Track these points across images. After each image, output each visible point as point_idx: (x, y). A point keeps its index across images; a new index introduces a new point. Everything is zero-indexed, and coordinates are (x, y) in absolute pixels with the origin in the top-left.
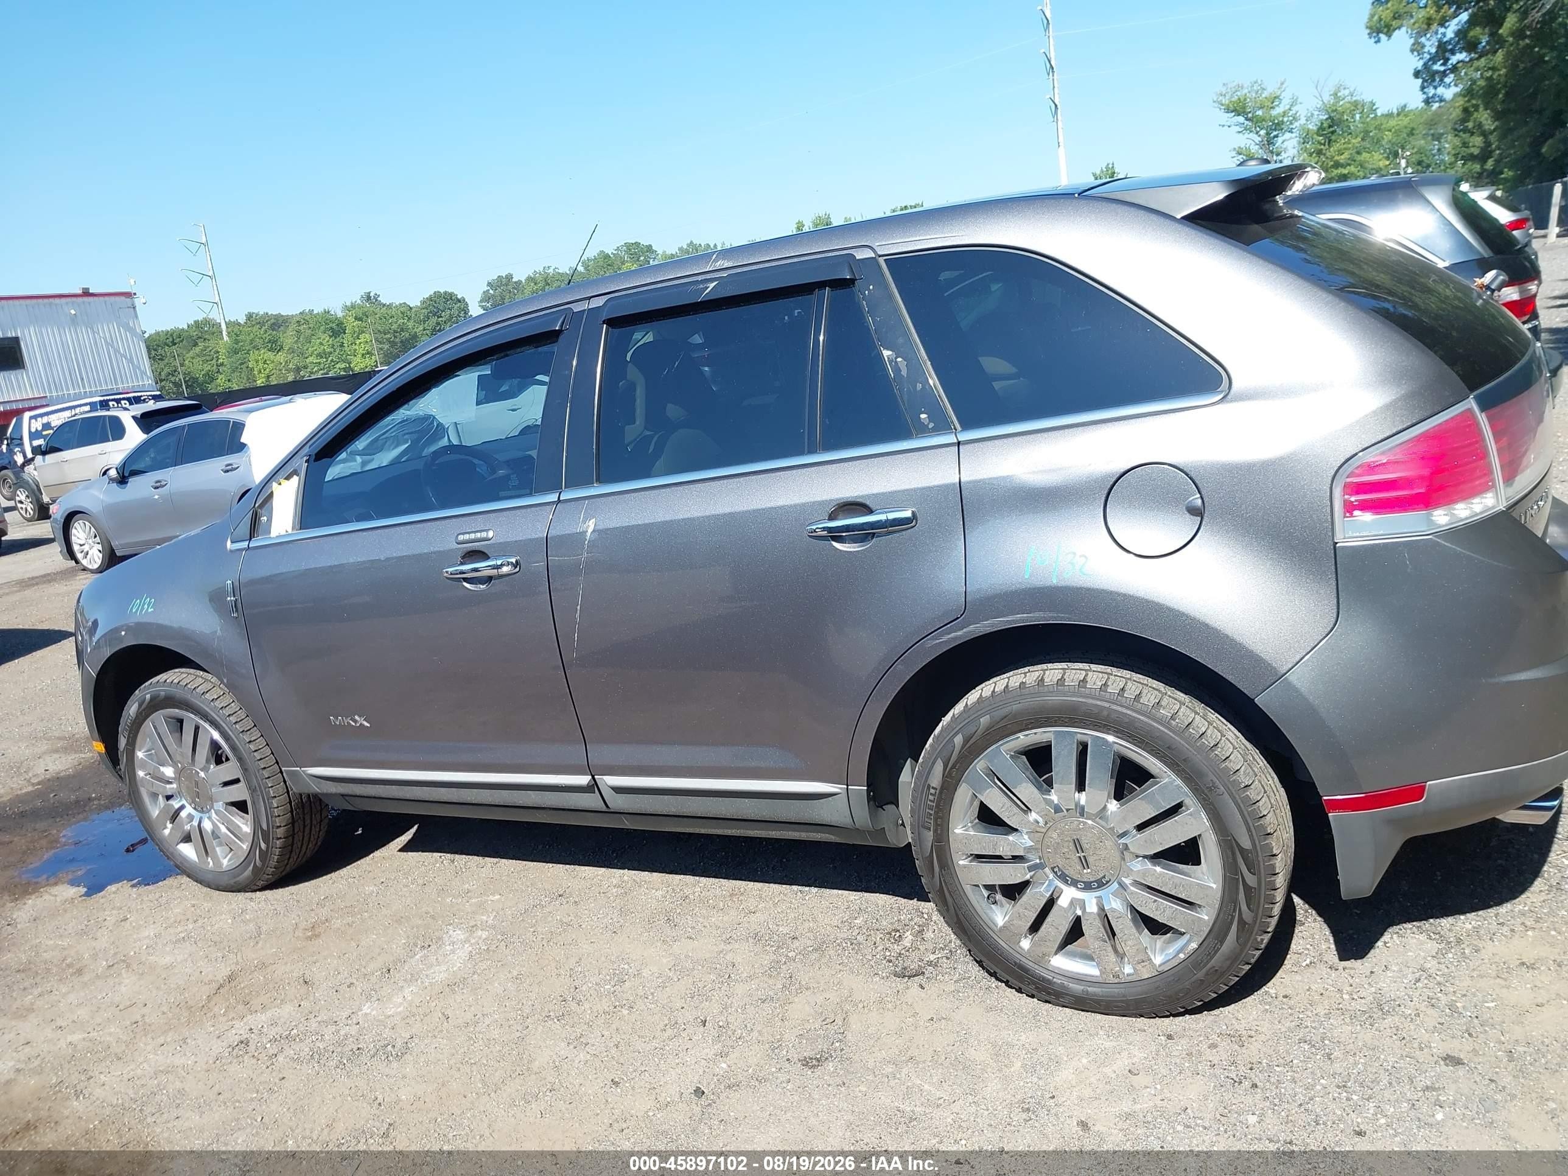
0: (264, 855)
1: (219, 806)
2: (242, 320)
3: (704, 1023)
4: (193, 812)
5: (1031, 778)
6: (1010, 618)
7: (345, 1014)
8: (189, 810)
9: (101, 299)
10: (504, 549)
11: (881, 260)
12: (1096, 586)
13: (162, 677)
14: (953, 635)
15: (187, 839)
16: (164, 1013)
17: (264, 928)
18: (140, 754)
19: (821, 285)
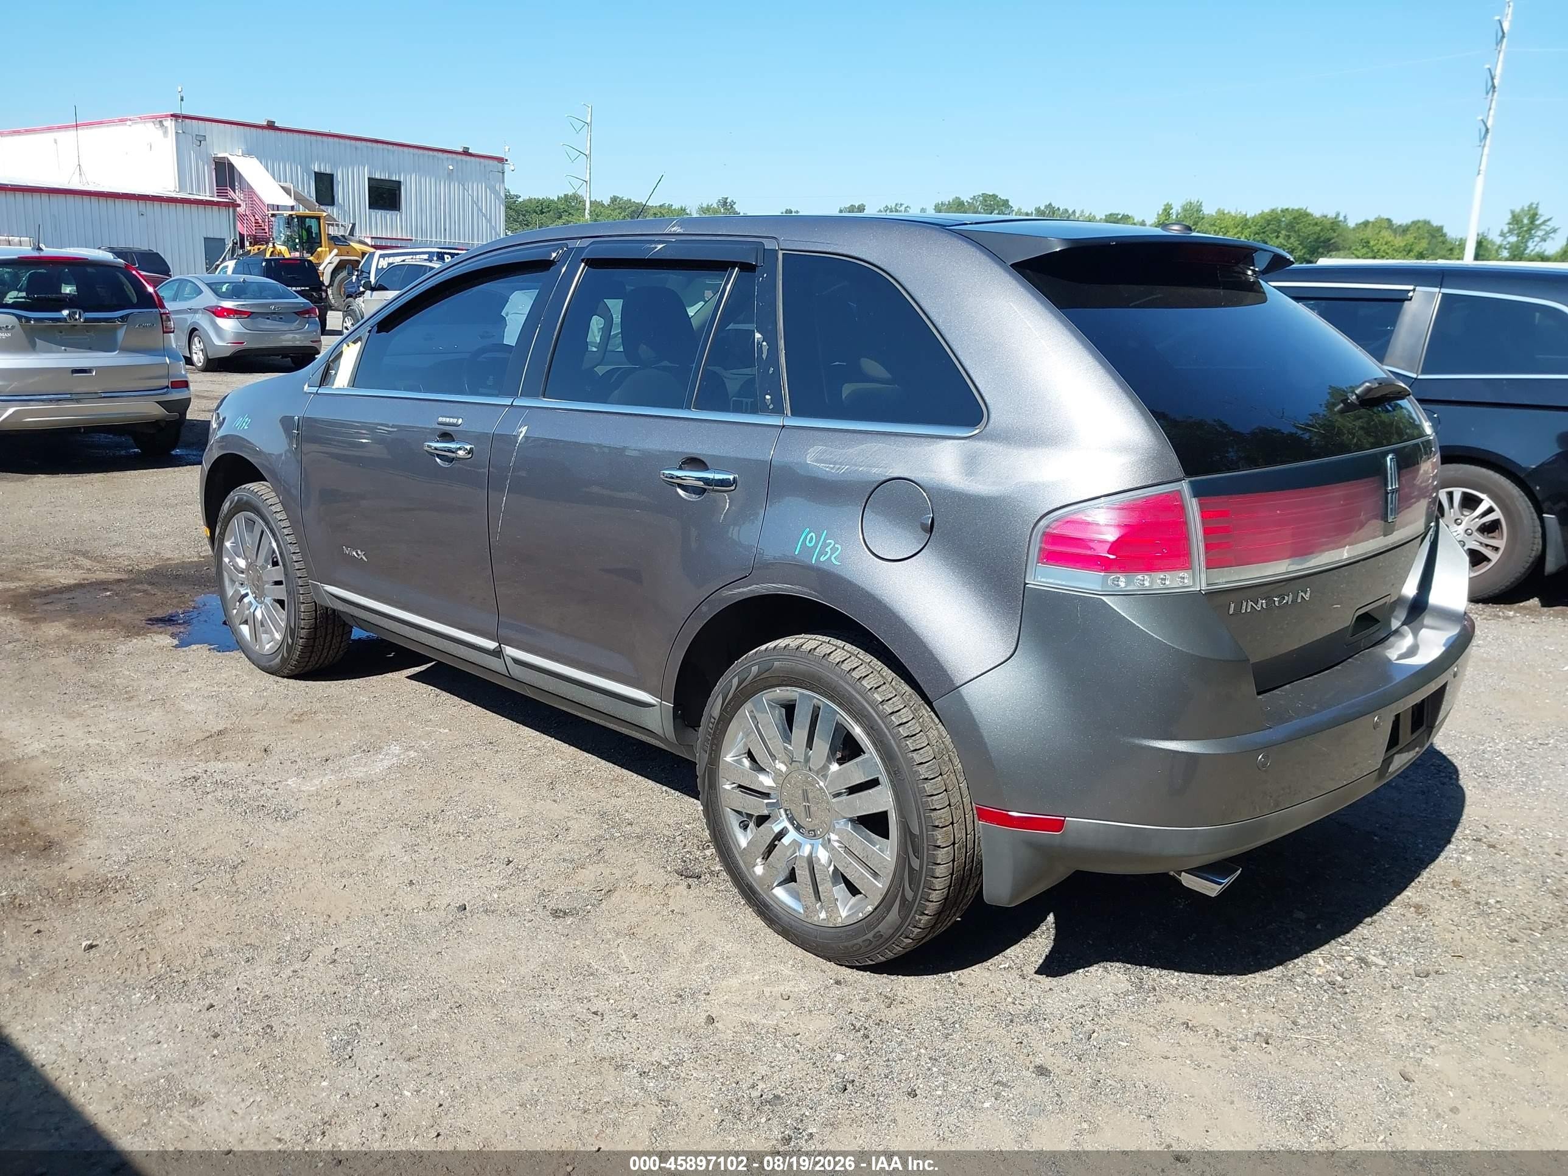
0: (290, 648)
1: (268, 600)
2: (606, 201)
3: (510, 862)
4: (253, 601)
5: (781, 727)
6: (780, 586)
7: (274, 780)
8: (250, 598)
9: (477, 159)
10: (465, 437)
11: (780, 253)
12: (847, 577)
13: (248, 486)
14: (741, 590)
15: (246, 622)
16: (161, 742)
17: (270, 705)
18: (228, 544)
19: (733, 265)
